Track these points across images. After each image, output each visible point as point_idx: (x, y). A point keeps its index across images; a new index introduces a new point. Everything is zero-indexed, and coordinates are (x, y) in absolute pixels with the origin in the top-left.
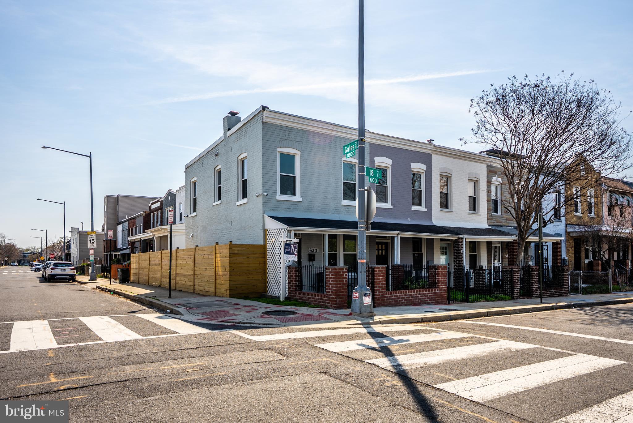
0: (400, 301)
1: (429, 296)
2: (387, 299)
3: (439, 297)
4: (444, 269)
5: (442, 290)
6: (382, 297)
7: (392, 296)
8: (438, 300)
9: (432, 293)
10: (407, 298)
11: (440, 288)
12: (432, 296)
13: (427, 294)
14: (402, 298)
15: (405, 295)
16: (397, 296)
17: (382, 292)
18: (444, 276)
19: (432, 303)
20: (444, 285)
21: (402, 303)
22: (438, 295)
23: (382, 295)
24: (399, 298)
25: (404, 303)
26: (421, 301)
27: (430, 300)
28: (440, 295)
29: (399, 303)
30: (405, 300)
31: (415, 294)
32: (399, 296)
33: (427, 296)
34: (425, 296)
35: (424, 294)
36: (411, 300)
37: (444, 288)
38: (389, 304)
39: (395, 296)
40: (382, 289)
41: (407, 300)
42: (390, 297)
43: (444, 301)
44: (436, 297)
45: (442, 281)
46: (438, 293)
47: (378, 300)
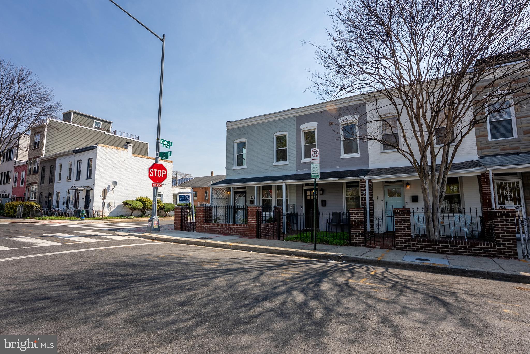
0: (213, 230)
1: (239, 229)
2: (204, 228)
3: (248, 232)
4: (253, 209)
5: (250, 226)
6: (200, 226)
7: (207, 226)
8: (247, 233)
9: (241, 228)
10: (219, 229)
11: (249, 224)
12: (241, 229)
13: (237, 228)
14: (215, 228)
15: (217, 227)
16: (211, 227)
17: (200, 223)
18: (253, 215)
19: (240, 235)
20: (253, 222)
21: (215, 232)
22: (247, 230)
23: (200, 225)
24: (213, 228)
25: (217, 232)
26: (231, 233)
27: (239, 233)
28: (249, 230)
29: (213, 232)
30: (217, 230)
31: (226, 227)
32: (213, 227)
33: (237, 229)
34: (235, 229)
35: (233, 227)
36: (222, 230)
37: (253, 224)
38: (205, 231)
39: (209, 226)
40: (200, 221)
41: (219, 230)
42: (206, 226)
43: (253, 236)
44: (245, 231)
45: (251, 219)
46: (247, 228)
47: (198, 228)
